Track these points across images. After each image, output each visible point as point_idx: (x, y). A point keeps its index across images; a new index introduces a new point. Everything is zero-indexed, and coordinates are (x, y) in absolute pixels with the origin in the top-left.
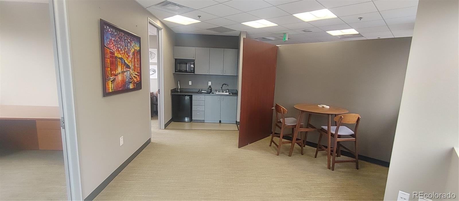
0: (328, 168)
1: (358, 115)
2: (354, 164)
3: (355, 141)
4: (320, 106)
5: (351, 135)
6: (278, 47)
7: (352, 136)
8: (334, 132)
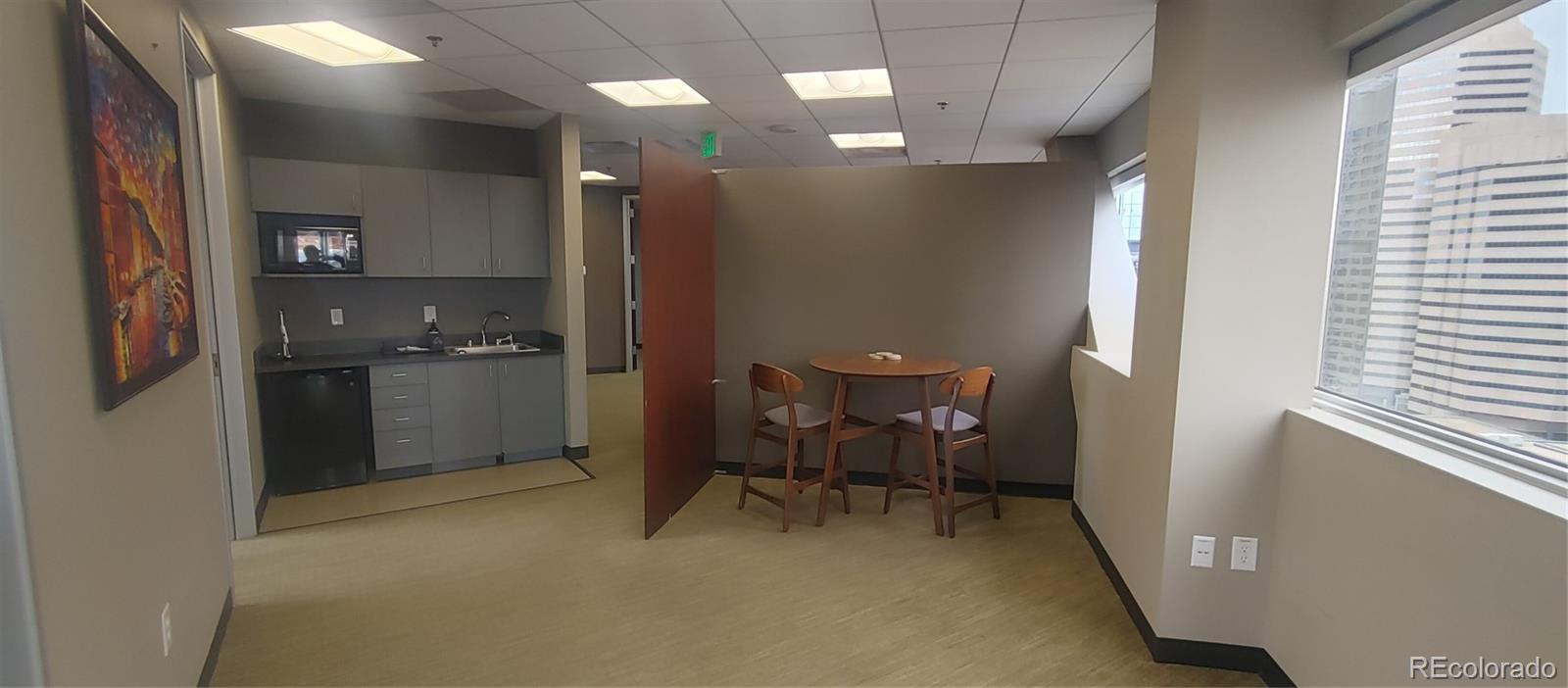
0: (938, 534)
1: (986, 371)
2: (989, 506)
3: (985, 444)
4: (878, 356)
5: (971, 429)
6: (715, 174)
7: (975, 429)
8: (941, 428)
